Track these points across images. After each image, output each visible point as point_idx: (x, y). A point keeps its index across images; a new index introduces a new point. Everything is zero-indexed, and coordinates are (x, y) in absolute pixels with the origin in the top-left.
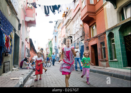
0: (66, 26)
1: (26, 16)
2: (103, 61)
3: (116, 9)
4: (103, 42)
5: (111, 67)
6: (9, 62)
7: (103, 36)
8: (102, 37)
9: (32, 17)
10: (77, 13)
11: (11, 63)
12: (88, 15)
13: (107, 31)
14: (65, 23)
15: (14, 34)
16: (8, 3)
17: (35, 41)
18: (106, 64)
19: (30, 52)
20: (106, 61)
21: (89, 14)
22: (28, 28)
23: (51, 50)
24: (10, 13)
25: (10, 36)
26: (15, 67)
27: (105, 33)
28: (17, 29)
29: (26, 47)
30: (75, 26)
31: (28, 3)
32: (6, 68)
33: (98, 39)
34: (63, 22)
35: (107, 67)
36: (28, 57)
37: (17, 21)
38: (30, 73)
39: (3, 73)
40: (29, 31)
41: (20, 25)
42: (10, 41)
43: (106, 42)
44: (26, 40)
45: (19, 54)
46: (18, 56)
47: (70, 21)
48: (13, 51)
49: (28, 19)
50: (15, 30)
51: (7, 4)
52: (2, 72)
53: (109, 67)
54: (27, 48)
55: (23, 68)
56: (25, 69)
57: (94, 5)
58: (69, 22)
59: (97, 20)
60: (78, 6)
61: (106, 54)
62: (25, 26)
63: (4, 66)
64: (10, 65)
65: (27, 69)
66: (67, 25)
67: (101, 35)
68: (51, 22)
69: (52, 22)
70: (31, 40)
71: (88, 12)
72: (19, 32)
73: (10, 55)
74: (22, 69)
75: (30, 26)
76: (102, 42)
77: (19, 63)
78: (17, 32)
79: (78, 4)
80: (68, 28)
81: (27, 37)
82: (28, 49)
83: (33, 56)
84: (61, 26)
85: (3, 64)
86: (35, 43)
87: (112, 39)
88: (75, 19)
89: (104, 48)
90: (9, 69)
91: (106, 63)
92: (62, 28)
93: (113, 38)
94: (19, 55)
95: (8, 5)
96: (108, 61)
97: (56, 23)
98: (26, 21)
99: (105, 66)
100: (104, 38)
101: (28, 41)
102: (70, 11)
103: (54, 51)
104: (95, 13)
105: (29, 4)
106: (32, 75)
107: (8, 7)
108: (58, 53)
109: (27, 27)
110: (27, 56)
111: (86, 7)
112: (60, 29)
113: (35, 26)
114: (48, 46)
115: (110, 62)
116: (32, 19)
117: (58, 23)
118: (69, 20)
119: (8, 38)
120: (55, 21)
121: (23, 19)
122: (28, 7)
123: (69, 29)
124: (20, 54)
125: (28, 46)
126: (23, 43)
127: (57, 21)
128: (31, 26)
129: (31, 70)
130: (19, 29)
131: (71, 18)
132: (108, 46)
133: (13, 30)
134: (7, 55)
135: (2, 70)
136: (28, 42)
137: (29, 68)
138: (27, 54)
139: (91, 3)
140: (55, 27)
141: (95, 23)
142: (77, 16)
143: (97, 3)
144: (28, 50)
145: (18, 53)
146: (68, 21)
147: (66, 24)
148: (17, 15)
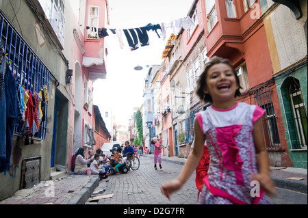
0: (172, 76)
1: (84, 55)
2: (273, 151)
3: (301, 19)
4: (269, 104)
5: (298, 167)
6: (40, 158)
7: (267, 89)
8: (264, 91)
9: (98, 57)
10: (195, 45)
11: (46, 162)
12: (225, 43)
13: (280, 75)
14: (168, 70)
15: (53, 91)
16: (36, 16)
17: (107, 113)
18: (283, 159)
19: (96, 136)
20: (281, 151)
21: (227, 41)
22: (90, 81)
23: (139, 130)
24: (42, 40)
25: (40, 95)
26: (57, 171)
27: (273, 81)
28: (62, 80)
29: (86, 122)
30: (191, 74)
31: (88, 28)
32: (28, 175)
33: (253, 99)
34: (164, 69)
35: (285, 166)
36: (90, 147)
37: (62, 63)
38: (90, 185)
39: (20, 189)
40: (93, 88)
41: (69, 73)
42: (40, 105)
43: (278, 102)
44: (84, 107)
45: (68, 138)
46: (66, 144)
47: (180, 64)
48: (52, 133)
49: (88, 62)
50: (56, 83)
51: (34, 20)
52: (18, 187)
53: (292, 166)
54: (86, 126)
55: (76, 171)
56: (81, 174)
57: (238, 20)
58: (178, 66)
59: (246, 54)
60: (197, 31)
61: (279, 133)
62: (81, 77)
63: (24, 171)
64: (42, 168)
65: (86, 173)
66: (174, 73)
67: (263, 88)
68: (138, 68)
69: (142, 68)
70: (96, 109)
71: (224, 37)
72: (68, 89)
73: (42, 142)
74: (75, 174)
75: (94, 78)
76: (266, 105)
77: (68, 161)
78: (61, 89)
79: (198, 25)
80: (176, 79)
81: (87, 102)
82: (91, 127)
83: (103, 144)
84: (160, 78)
85: (20, 165)
86: (107, 116)
87: (295, 94)
88: (190, 59)
89: (272, 119)
90: (40, 178)
91: (280, 155)
92: (162, 82)
93: (298, 90)
94: (68, 142)
95: (38, 21)
96: (288, 153)
97: (149, 73)
98: (84, 67)
99: (280, 163)
100: (271, 94)
101: (90, 110)
102: (179, 44)
103: (146, 131)
104: (241, 38)
105: (91, 28)
106: (96, 192)
107: (37, 25)
108: (154, 136)
109: (88, 80)
110: (88, 144)
111: (220, 26)
112: (158, 84)
113: (105, 78)
114: (132, 121)
115: (295, 154)
116: (98, 62)
117: (153, 73)
118: (177, 62)
119: (33, 99)
120: (148, 66)
121: (77, 61)
122: (89, 36)
123: (179, 82)
124: (71, 138)
125: (89, 122)
126: (77, 115)
127: (151, 69)
128: (96, 79)
129: (96, 178)
130: (68, 82)
131: (183, 59)
132: (284, 113)
133: (50, 82)
134: (32, 141)
135: (17, 180)
136: (89, 113)
137: (90, 172)
138: (87, 139)
139: (229, 16)
140: (147, 81)
141: (243, 60)
142: (194, 50)
143: (245, 14)
144: (90, 130)
145: (66, 136)
146: (175, 65)
147: (171, 72)
148: (61, 48)
